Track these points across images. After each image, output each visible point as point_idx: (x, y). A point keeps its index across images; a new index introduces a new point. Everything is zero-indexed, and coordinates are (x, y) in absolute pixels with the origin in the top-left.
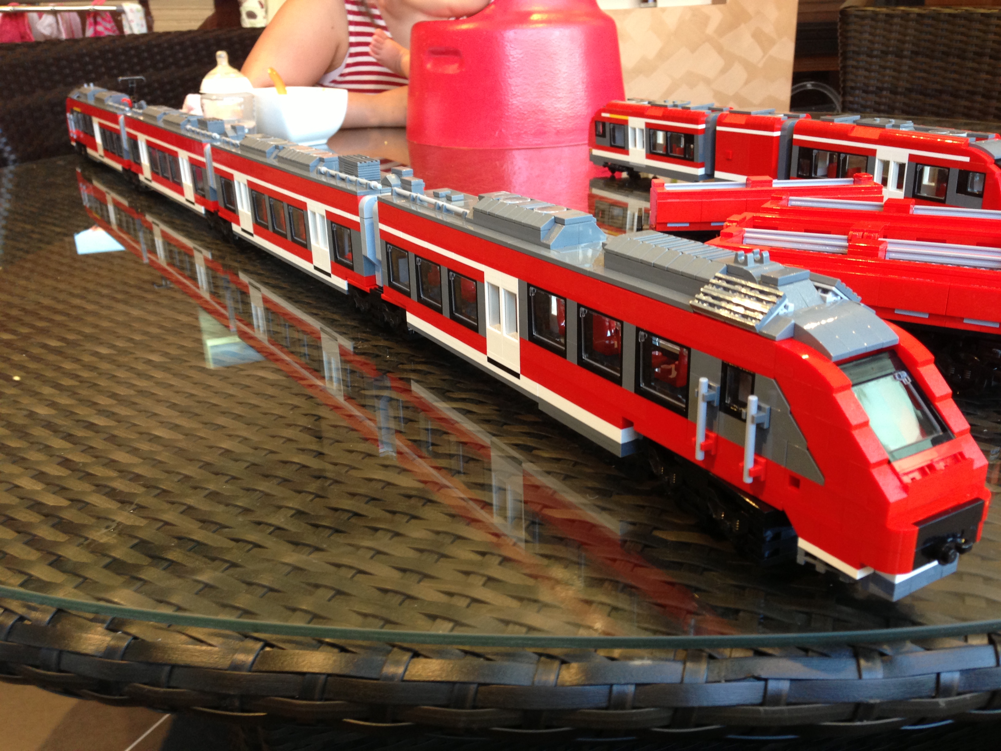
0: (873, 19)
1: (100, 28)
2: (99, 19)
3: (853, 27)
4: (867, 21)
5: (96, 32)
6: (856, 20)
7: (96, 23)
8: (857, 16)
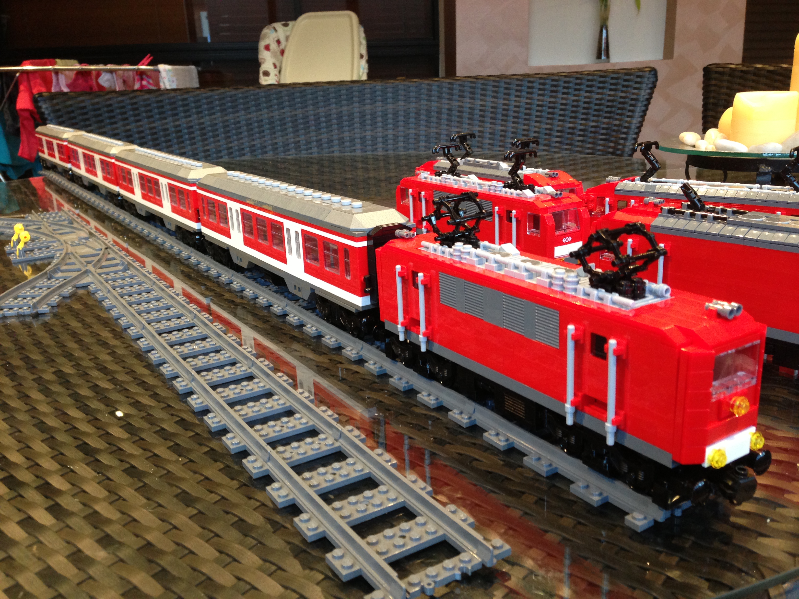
0: (730, 75)
1: (144, 83)
2: (144, 77)
3: (713, 82)
4: (726, 78)
5: (142, 86)
6: (716, 75)
7: (142, 79)
8: (716, 72)
